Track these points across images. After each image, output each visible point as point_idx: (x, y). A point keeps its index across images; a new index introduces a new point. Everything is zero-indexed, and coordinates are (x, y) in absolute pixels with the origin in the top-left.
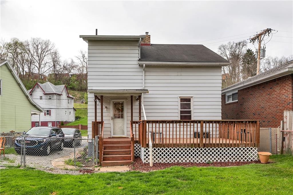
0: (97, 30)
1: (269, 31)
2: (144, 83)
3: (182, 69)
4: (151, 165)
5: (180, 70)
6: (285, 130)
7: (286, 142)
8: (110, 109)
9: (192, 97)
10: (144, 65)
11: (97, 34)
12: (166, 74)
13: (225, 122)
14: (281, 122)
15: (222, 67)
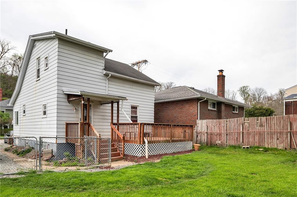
0: (66, 30)
1: (145, 61)
2: (107, 90)
3: (133, 83)
4: (147, 157)
5: (131, 84)
6: (198, 131)
7: (199, 137)
8: (78, 110)
9: (138, 106)
10: (110, 75)
11: (66, 33)
12: (123, 85)
13: (157, 125)
14: (196, 126)
15: (155, 87)
